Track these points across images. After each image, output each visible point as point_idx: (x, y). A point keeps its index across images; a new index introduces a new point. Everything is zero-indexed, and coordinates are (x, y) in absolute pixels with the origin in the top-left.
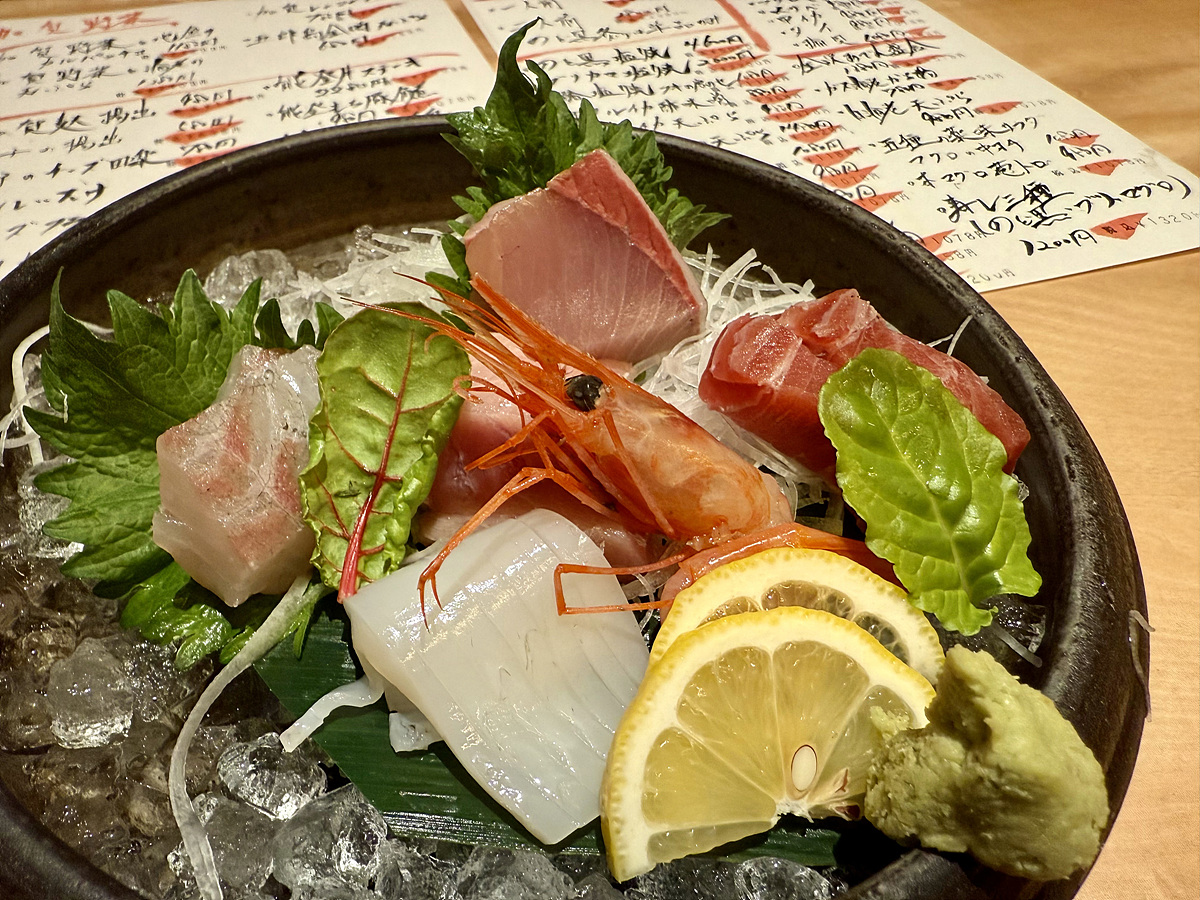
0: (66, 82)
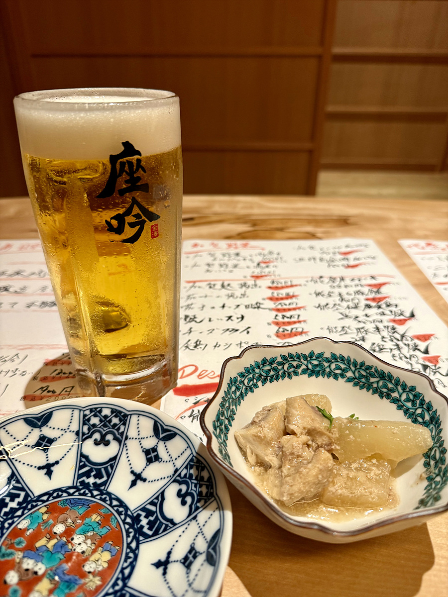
0: (222, 269)
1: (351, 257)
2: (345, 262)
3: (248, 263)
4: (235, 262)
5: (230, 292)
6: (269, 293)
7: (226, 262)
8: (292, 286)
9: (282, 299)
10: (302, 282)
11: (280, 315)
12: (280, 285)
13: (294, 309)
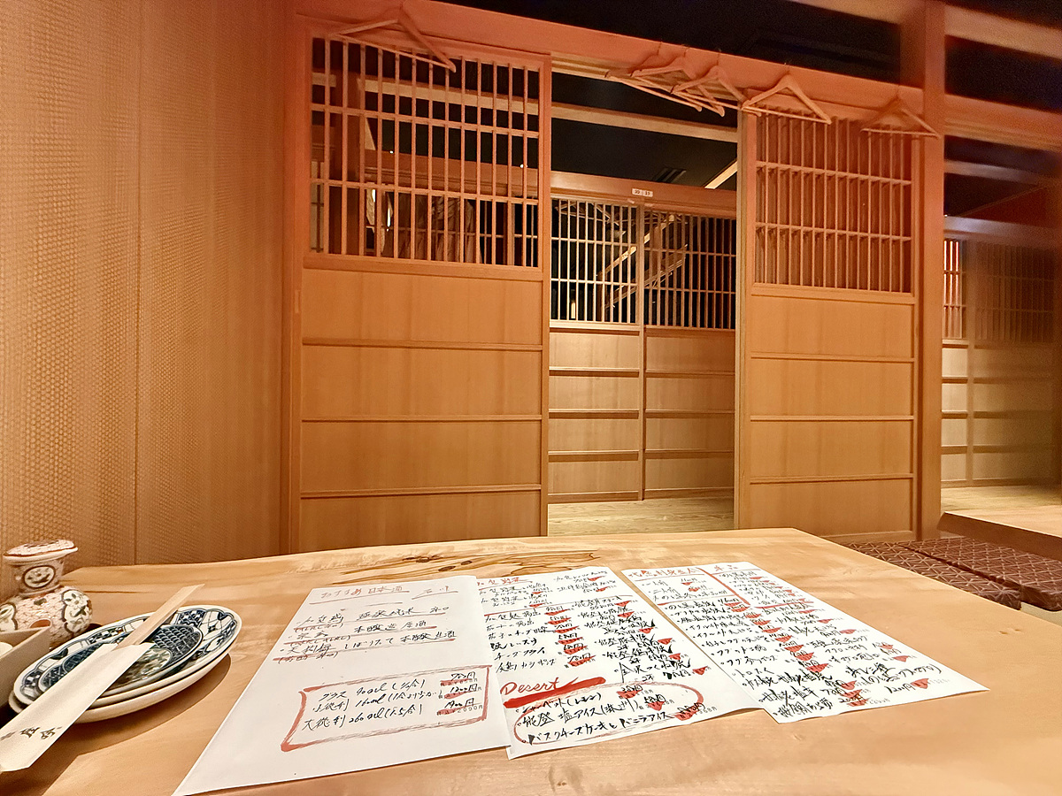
0: (505, 602)
1: (597, 581)
2: (595, 587)
3: (524, 595)
4: (514, 595)
5: (518, 621)
6: (548, 618)
7: (506, 595)
8: (563, 611)
9: (559, 622)
10: (569, 606)
11: (562, 635)
12: (554, 611)
13: (571, 629)
